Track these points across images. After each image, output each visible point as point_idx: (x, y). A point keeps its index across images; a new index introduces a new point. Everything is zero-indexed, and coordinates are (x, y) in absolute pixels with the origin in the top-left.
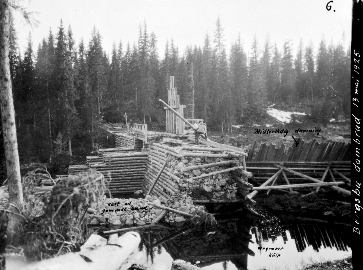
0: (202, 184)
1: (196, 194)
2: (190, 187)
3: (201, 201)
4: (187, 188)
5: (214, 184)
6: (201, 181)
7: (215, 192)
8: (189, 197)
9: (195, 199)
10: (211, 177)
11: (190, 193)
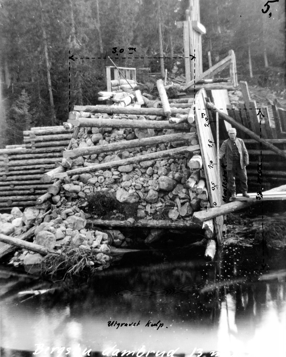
0: (115, 186)
1: (97, 206)
2: (87, 191)
3: (107, 222)
4: (81, 194)
5: (145, 185)
6: (115, 179)
7: (144, 204)
8: (81, 212)
9: (96, 216)
10: (143, 171)
11: (83, 205)
